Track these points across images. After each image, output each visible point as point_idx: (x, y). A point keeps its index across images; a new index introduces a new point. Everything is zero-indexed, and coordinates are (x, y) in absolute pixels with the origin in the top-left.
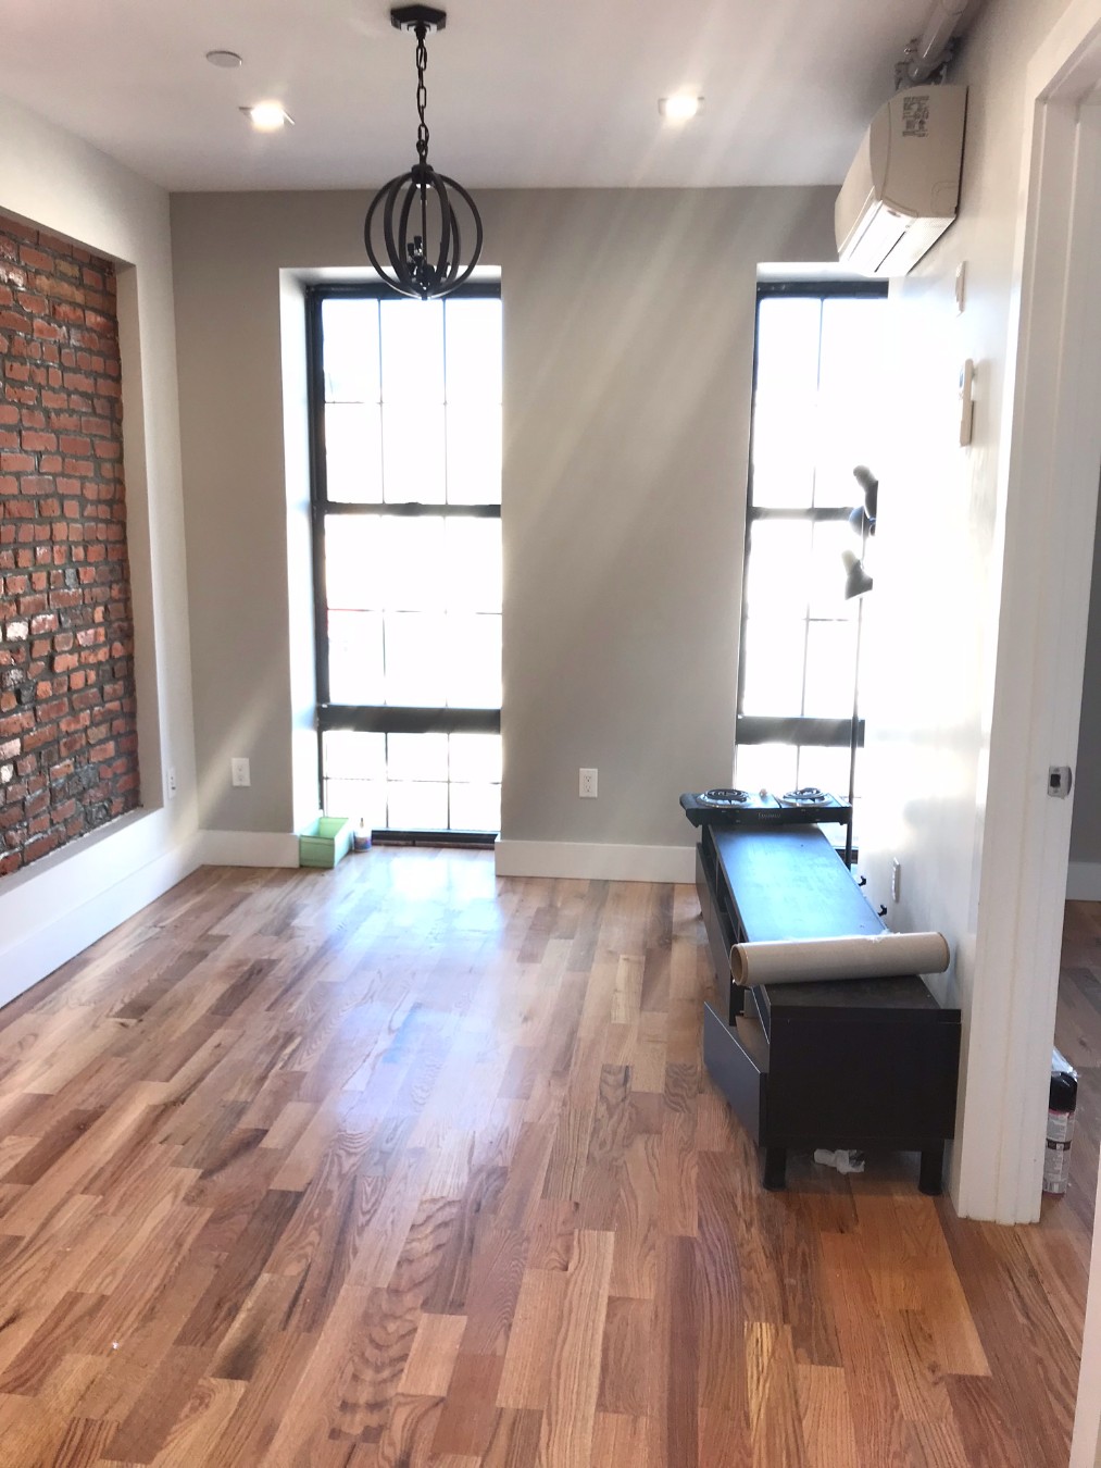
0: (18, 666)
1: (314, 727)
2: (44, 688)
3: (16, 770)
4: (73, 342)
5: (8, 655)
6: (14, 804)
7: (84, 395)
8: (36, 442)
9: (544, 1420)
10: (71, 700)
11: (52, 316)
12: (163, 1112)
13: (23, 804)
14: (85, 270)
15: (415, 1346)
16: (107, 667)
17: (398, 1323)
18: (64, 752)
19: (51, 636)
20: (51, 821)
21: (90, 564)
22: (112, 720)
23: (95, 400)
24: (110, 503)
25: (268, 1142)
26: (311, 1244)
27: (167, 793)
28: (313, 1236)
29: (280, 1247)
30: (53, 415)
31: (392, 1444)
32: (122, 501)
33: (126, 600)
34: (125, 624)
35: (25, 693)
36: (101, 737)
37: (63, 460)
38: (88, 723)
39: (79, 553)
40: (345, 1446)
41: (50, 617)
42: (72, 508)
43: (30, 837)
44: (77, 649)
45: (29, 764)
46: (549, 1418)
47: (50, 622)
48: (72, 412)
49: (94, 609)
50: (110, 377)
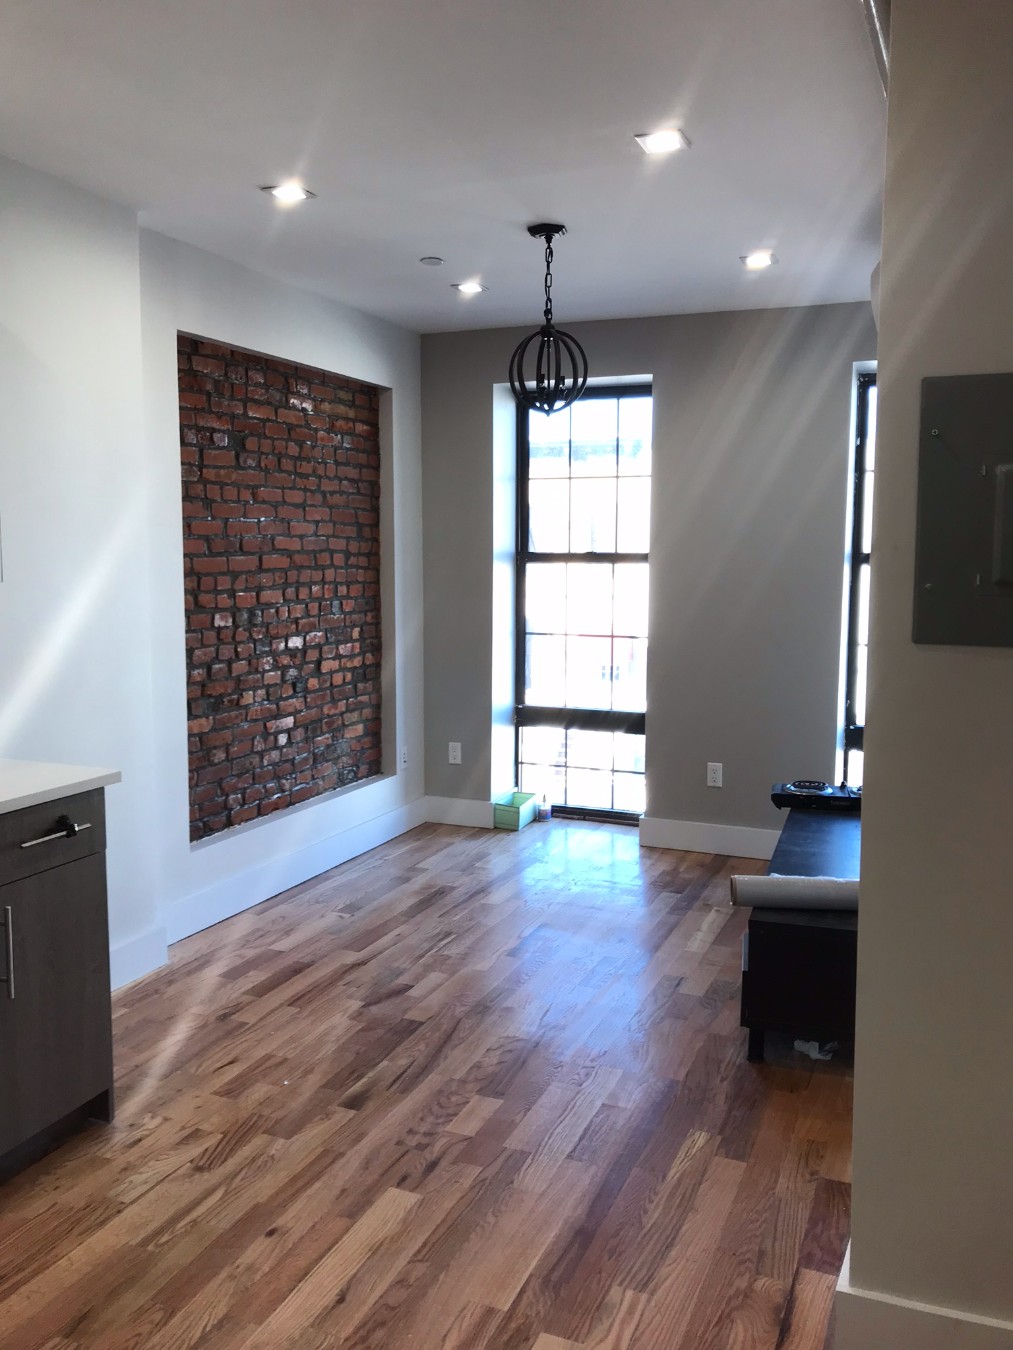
0: (295, 667)
1: (512, 723)
2: (313, 683)
3: (289, 738)
4: (345, 445)
5: (288, 658)
6: (287, 761)
7: (351, 480)
8: (317, 515)
9: (531, 1157)
10: (333, 693)
11: (331, 429)
12: (351, 968)
13: (293, 762)
14: (357, 395)
15: (464, 1110)
16: (360, 671)
17: (459, 1097)
18: (325, 728)
19: (319, 647)
20: (313, 776)
21: (351, 598)
22: (363, 708)
23: (360, 484)
24: (368, 555)
25: (412, 993)
26: (420, 1050)
27: (400, 765)
28: (422, 1046)
29: (399, 1049)
30: (328, 495)
31: (431, 1153)
32: (377, 554)
33: (377, 623)
34: (375, 641)
35: (299, 685)
36: (354, 720)
37: (334, 526)
38: (344, 709)
39: (343, 590)
40: (402, 1149)
41: (320, 634)
42: (339, 559)
43: (297, 785)
44: (338, 657)
45: (299, 734)
46: (534, 1156)
47: (319, 637)
48: (341, 493)
49: (352, 629)
50: (372, 467)
